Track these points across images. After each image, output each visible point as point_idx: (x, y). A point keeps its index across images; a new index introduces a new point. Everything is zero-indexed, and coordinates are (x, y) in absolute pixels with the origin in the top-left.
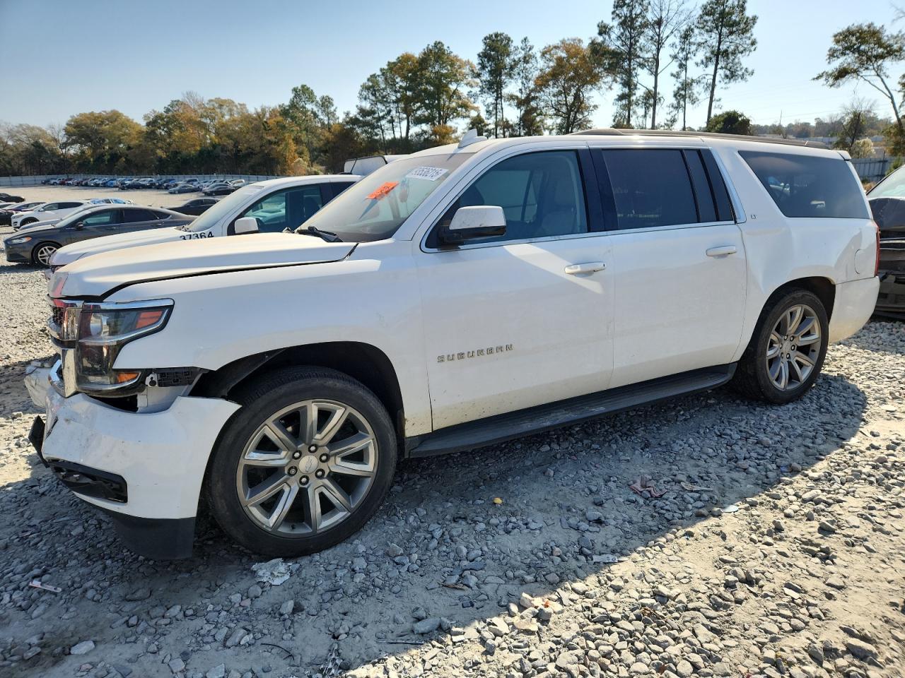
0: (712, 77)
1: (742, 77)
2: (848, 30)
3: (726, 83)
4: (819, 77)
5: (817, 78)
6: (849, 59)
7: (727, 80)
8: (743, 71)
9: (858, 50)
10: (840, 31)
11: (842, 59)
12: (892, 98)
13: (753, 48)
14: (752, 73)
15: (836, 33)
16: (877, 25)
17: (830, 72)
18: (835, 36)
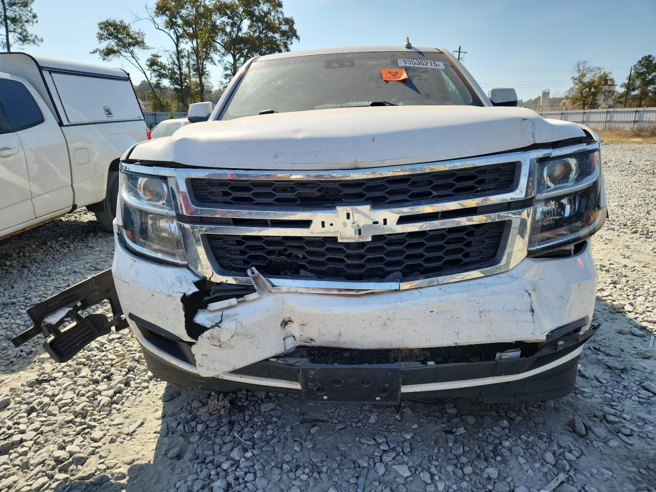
0: (5, 38)
1: (34, 41)
2: (107, 22)
3: (20, 44)
4: (94, 52)
5: (93, 52)
6: (112, 43)
7: (21, 42)
8: (34, 37)
9: (116, 37)
10: (102, 21)
11: (108, 41)
12: (145, 73)
13: (35, 20)
14: (42, 41)
15: (100, 22)
16: (126, 22)
17: (101, 49)
18: (100, 24)
